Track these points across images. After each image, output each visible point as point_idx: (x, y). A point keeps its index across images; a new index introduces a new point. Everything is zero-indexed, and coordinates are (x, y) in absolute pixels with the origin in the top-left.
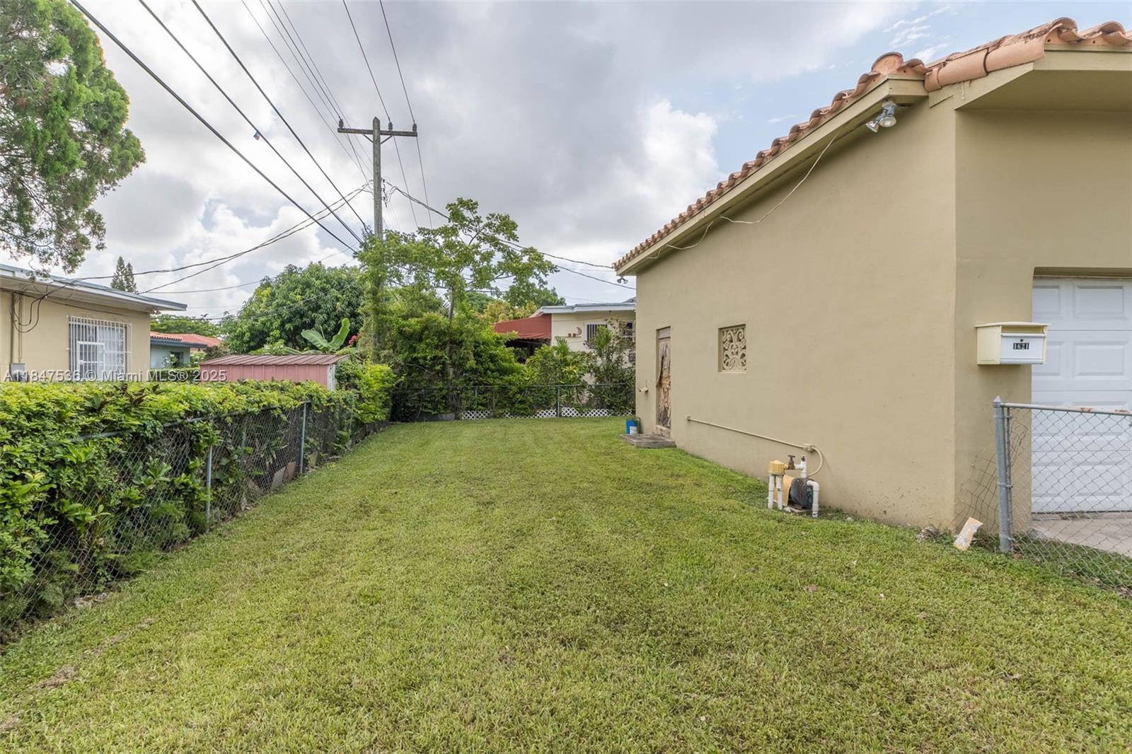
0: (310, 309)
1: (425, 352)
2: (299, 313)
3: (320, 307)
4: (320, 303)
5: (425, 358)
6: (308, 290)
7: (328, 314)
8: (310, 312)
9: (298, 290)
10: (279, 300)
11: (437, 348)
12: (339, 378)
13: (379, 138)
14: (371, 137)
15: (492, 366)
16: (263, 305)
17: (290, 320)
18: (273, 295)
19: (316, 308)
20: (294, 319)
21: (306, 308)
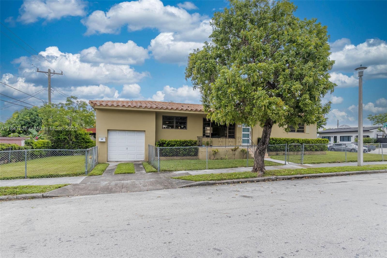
0: (32, 121)
1: (62, 137)
2: (28, 122)
3: (36, 121)
4: (36, 119)
5: (61, 138)
6: (32, 115)
7: (39, 123)
8: (32, 122)
9: (28, 115)
10: (21, 118)
11: (66, 136)
12: (26, 143)
13: (50, 75)
14: (47, 74)
15: (83, 141)
16: (15, 120)
17: (25, 125)
18: (18, 116)
19: (34, 121)
20: (26, 125)
21: (31, 121)
